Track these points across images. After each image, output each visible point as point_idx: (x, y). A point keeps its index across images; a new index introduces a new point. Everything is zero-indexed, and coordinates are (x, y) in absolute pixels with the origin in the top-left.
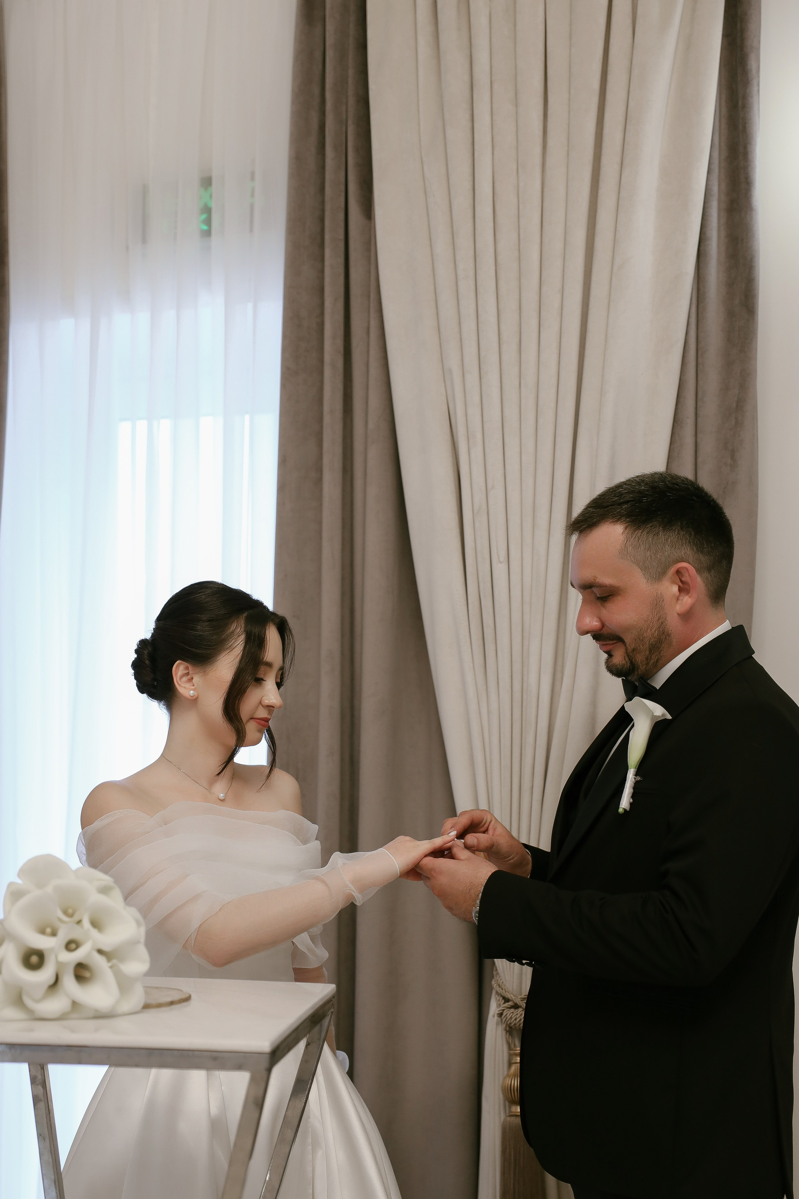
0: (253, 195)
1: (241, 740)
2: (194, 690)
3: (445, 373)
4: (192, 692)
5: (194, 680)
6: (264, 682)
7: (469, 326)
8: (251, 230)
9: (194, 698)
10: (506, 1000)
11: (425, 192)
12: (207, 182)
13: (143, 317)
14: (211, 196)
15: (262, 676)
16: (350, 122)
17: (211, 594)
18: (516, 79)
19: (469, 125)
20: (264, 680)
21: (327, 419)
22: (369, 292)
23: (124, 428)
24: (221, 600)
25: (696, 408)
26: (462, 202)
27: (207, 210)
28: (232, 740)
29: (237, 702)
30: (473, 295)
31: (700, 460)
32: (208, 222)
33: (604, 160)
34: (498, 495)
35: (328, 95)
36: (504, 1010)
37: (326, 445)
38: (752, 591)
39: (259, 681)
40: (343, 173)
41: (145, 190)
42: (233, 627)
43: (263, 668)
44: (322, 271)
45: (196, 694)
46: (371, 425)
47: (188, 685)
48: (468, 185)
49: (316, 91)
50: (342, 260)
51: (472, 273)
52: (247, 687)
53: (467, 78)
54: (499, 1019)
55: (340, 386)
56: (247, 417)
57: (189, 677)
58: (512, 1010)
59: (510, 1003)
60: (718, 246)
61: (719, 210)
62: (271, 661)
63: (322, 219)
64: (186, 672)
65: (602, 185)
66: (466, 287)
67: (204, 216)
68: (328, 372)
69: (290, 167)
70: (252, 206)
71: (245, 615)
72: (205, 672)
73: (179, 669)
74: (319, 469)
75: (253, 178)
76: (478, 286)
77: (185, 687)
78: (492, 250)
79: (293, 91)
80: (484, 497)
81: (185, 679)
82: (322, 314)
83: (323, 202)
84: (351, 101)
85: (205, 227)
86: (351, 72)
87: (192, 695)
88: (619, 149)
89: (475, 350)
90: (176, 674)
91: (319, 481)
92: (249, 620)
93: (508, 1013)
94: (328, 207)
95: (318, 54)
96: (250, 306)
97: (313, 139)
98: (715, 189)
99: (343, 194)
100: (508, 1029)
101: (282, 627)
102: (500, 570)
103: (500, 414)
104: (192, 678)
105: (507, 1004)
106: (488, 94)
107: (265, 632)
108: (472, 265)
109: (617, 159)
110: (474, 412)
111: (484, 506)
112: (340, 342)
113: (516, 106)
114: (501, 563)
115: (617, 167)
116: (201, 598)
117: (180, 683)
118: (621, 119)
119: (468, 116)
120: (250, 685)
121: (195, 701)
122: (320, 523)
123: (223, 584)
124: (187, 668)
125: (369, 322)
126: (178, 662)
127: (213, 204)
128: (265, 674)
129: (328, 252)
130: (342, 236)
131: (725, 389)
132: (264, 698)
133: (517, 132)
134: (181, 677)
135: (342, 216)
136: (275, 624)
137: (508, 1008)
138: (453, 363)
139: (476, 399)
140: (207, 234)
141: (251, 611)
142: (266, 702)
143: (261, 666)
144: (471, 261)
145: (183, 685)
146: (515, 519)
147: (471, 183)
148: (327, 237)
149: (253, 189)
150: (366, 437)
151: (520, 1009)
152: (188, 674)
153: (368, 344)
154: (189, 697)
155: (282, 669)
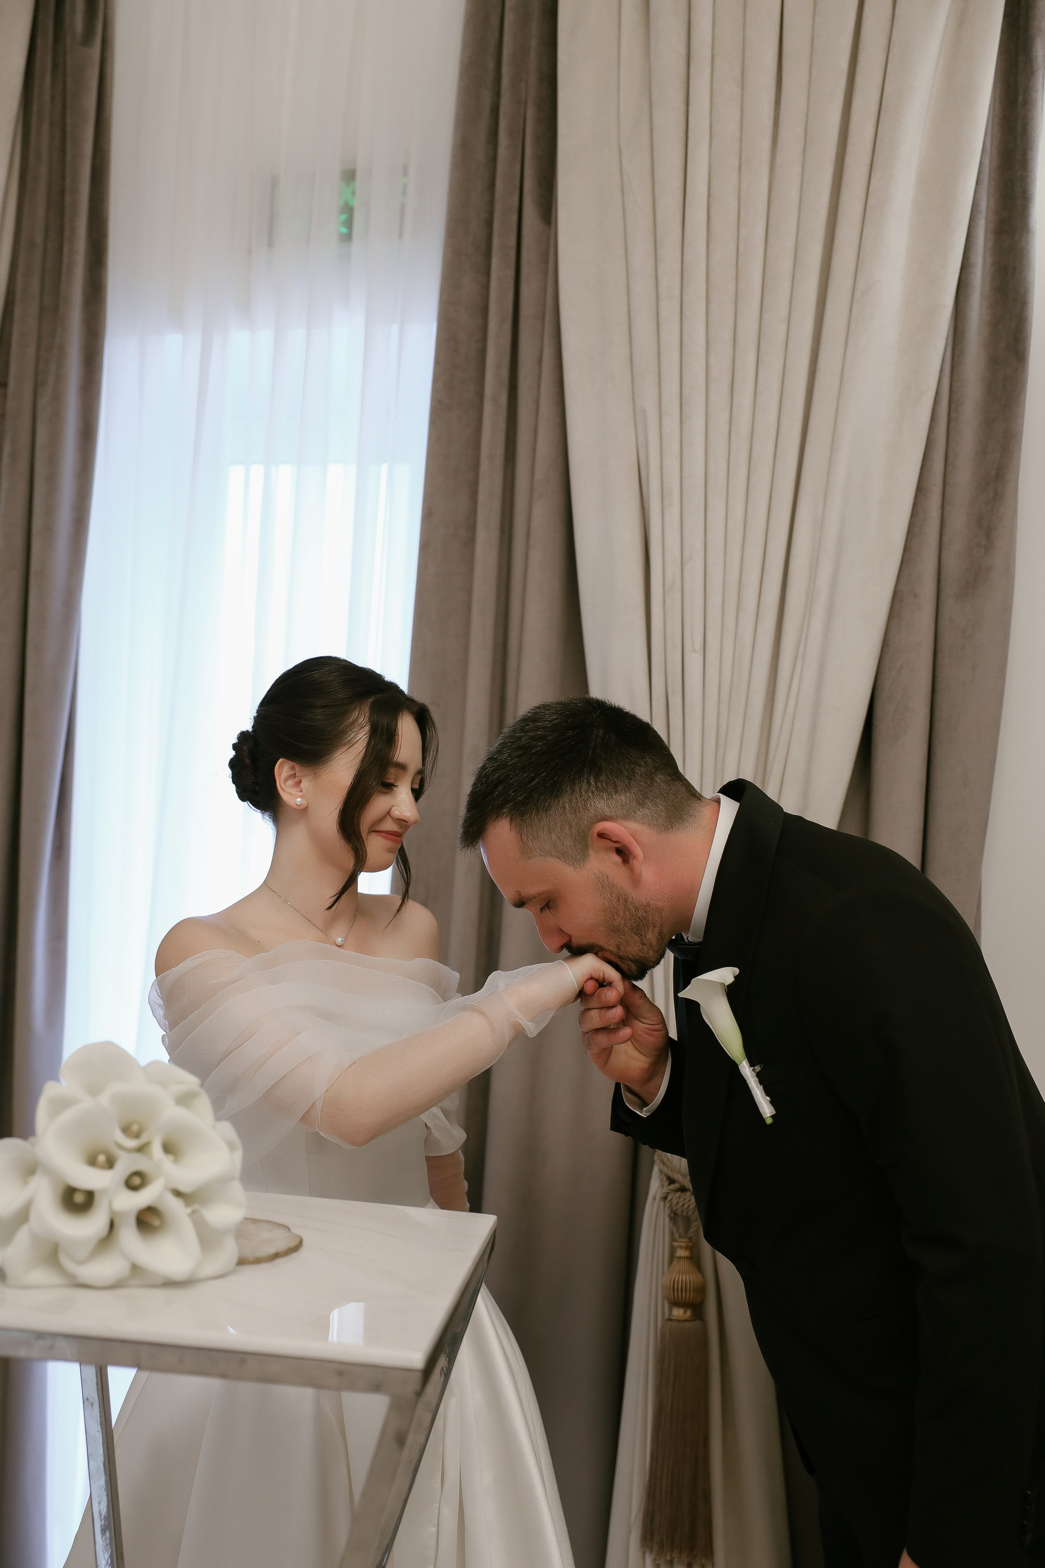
0: (404, 193)
1: (360, 863)
2: (302, 797)
3: (637, 415)
4: (299, 800)
5: (302, 785)
6: (395, 789)
7: (671, 357)
8: (401, 235)
9: (302, 807)
10: (671, 1181)
11: (622, 190)
12: (350, 176)
13: (265, 336)
14: (354, 193)
15: (392, 781)
16: (530, 104)
17: (327, 673)
18: (743, 53)
19: (682, 108)
20: (395, 786)
21: (484, 466)
22: (544, 314)
23: (236, 473)
24: (339, 680)
25: (945, 475)
26: (669, 202)
27: (349, 210)
28: (349, 862)
29: (357, 814)
30: (677, 318)
31: (946, 538)
32: (349, 223)
33: (849, 160)
34: (695, 567)
35: (505, 69)
36: (668, 1193)
37: (482, 497)
38: (1000, 703)
39: (389, 787)
40: (518, 166)
41: (274, 183)
42: (356, 714)
43: (392, 771)
44: (487, 286)
45: (305, 803)
46: (538, 476)
47: (294, 791)
48: (678, 183)
49: (491, 64)
50: (511, 272)
51: (677, 292)
52: (370, 796)
53: (682, 50)
54: (662, 1203)
55: (502, 426)
56: (384, 468)
57: (297, 780)
58: (679, 1194)
59: (676, 1185)
60: (983, 277)
61: (986, 231)
62: (405, 762)
63: (489, 223)
64: (292, 773)
65: (845, 189)
66: (669, 310)
67: (344, 217)
68: (488, 408)
69: (454, 156)
70: (403, 206)
71: (371, 700)
72: (315, 774)
73: (283, 770)
74: (472, 528)
75: (405, 172)
76: (684, 307)
77: (290, 794)
78: (703, 264)
79: (462, 63)
80: (678, 569)
81: (290, 782)
82: (484, 338)
83: (491, 203)
84: (533, 78)
85: (344, 230)
86: (534, 43)
87: (299, 804)
88: (869, 146)
89: (676, 387)
90: (280, 775)
91: (470, 541)
92: (376, 708)
93: (674, 1197)
94: (498, 206)
95: (495, 20)
96: (395, 328)
97: (484, 123)
98: (983, 205)
99: (517, 192)
100: (672, 1215)
101: (423, 718)
102: (694, 661)
103: (703, 469)
104: (300, 782)
105: (672, 1187)
106: (708, 70)
107: (397, 724)
108: (678, 282)
109: (867, 160)
110: (672, 464)
111: (678, 581)
112: (505, 373)
113: (742, 88)
114: (695, 651)
115: (865, 169)
116: (314, 677)
117: (284, 787)
118: (874, 109)
119: (681, 97)
120: (374, 793)
121: (304, 811)
122: (469, 592)
123: (346, 661)
124: (293, 768)
125: (541, 350)
126: (281, 760)
127: (355, 203)
128: (396, 779)
129: (495, 261)
130: (513, 243)
131: (982, 452)
132: (394, 808)
133: (742, 119)
134: (287, 779)
135: (515, 218)
136: (412, 713)
137: (673, 1190)
138: (648, 401)
139: (675, 448)
140: (348, 238)
141: (378, 696)
142: (396, 813)
143: (389, 768)
144: (677, 277)
145: (287, 790)
146: (715, 599)
147: (682, 180)
148: (496, 243)
149: (405, 187)
150: (531, 490)
151: (688, 1194)
152: (294, 776)
153: (539, 377)
154: (294, 806)
155: (421, 772)
